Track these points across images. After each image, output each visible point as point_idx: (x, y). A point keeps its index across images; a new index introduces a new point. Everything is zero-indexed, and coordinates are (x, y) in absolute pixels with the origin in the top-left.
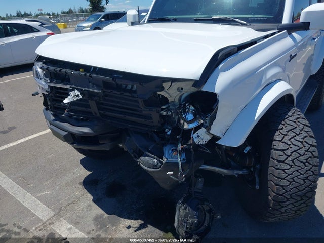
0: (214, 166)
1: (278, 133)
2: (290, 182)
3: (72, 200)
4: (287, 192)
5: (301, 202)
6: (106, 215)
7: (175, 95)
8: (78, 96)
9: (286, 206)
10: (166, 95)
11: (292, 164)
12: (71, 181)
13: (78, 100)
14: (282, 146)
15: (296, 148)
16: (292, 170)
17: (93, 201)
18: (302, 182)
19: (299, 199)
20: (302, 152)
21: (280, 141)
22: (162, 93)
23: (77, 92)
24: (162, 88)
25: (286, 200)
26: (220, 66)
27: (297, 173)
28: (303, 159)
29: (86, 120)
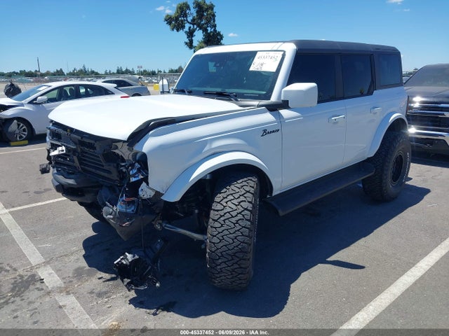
0: (185, 229)
1: (219, 195)
2: (221, 240)
3: (65, 253)
4: (218, 249)
5: (232, 261)
6: (87, 267)
7: (127, 154)
8: (63, 151)
9: (220, 265)
10: (120, 154)
11: (223, 223)
12: (74, 239)
13: (63, 154)
14: (219, 207)
15: (230, 210)
16: (223, 228)
17: (84, 256)
18: (231, 241)
19: (230, 258)
20: (234, 214)
21: (219, 203)
22: (116, 151)
23: (64, 148)
24: (117, 148)
25: (218, 257)
26: (151, 132)
27: (226, 232)
28: (234, 220)
29: (73, 174)
